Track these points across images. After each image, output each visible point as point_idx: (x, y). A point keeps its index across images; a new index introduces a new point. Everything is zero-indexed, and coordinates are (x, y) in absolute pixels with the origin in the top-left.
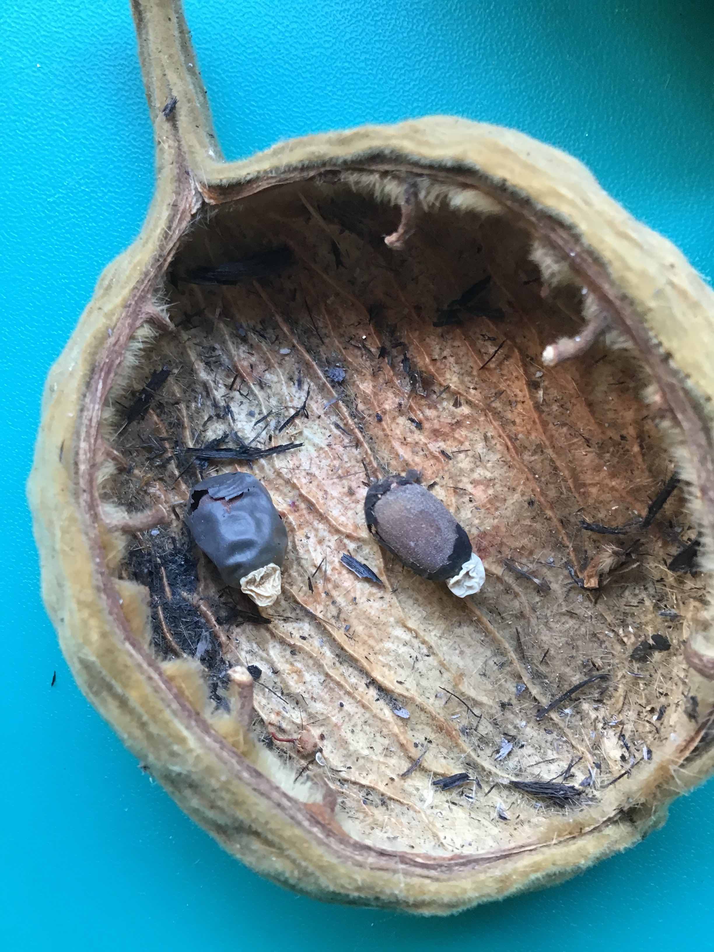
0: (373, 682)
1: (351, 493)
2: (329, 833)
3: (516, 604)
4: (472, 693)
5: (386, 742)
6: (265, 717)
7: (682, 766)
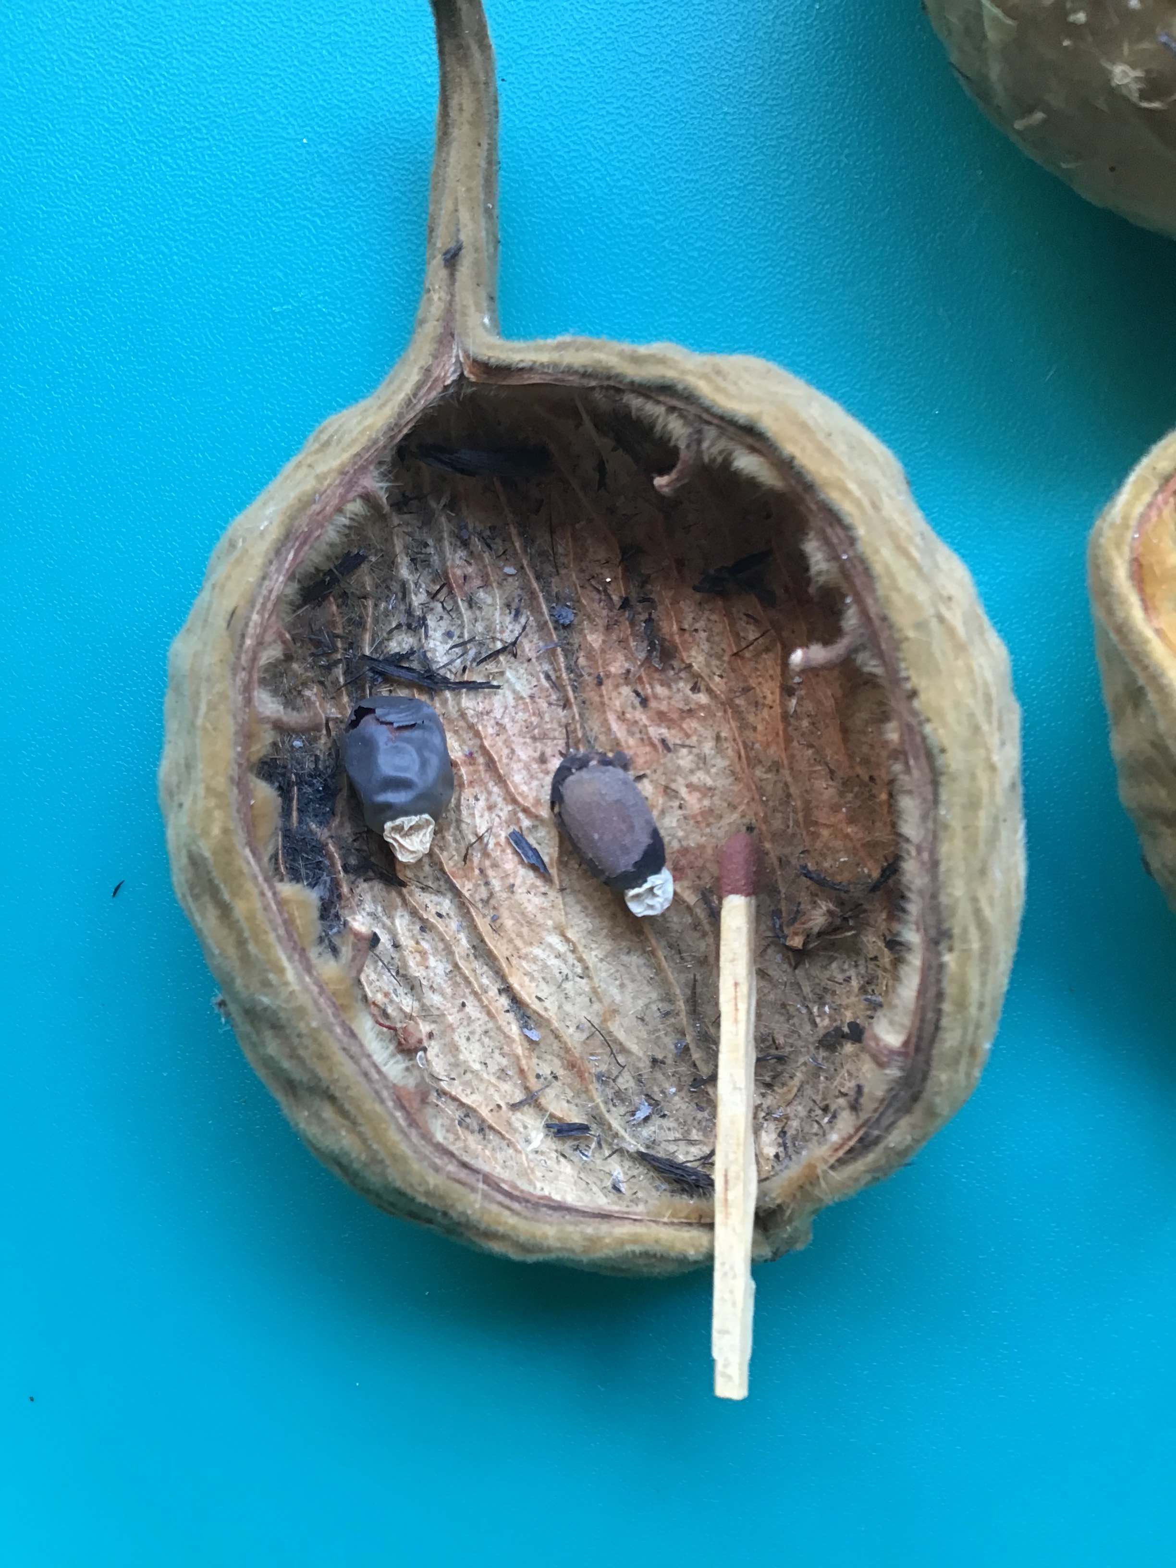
0: (507, 990)
1: (542, 760)
2: (413, 1122)
3: (703, 946)
4: (621, 1035)
5: (504, 1062)
6: (370, 995)
7: (832, 1167)
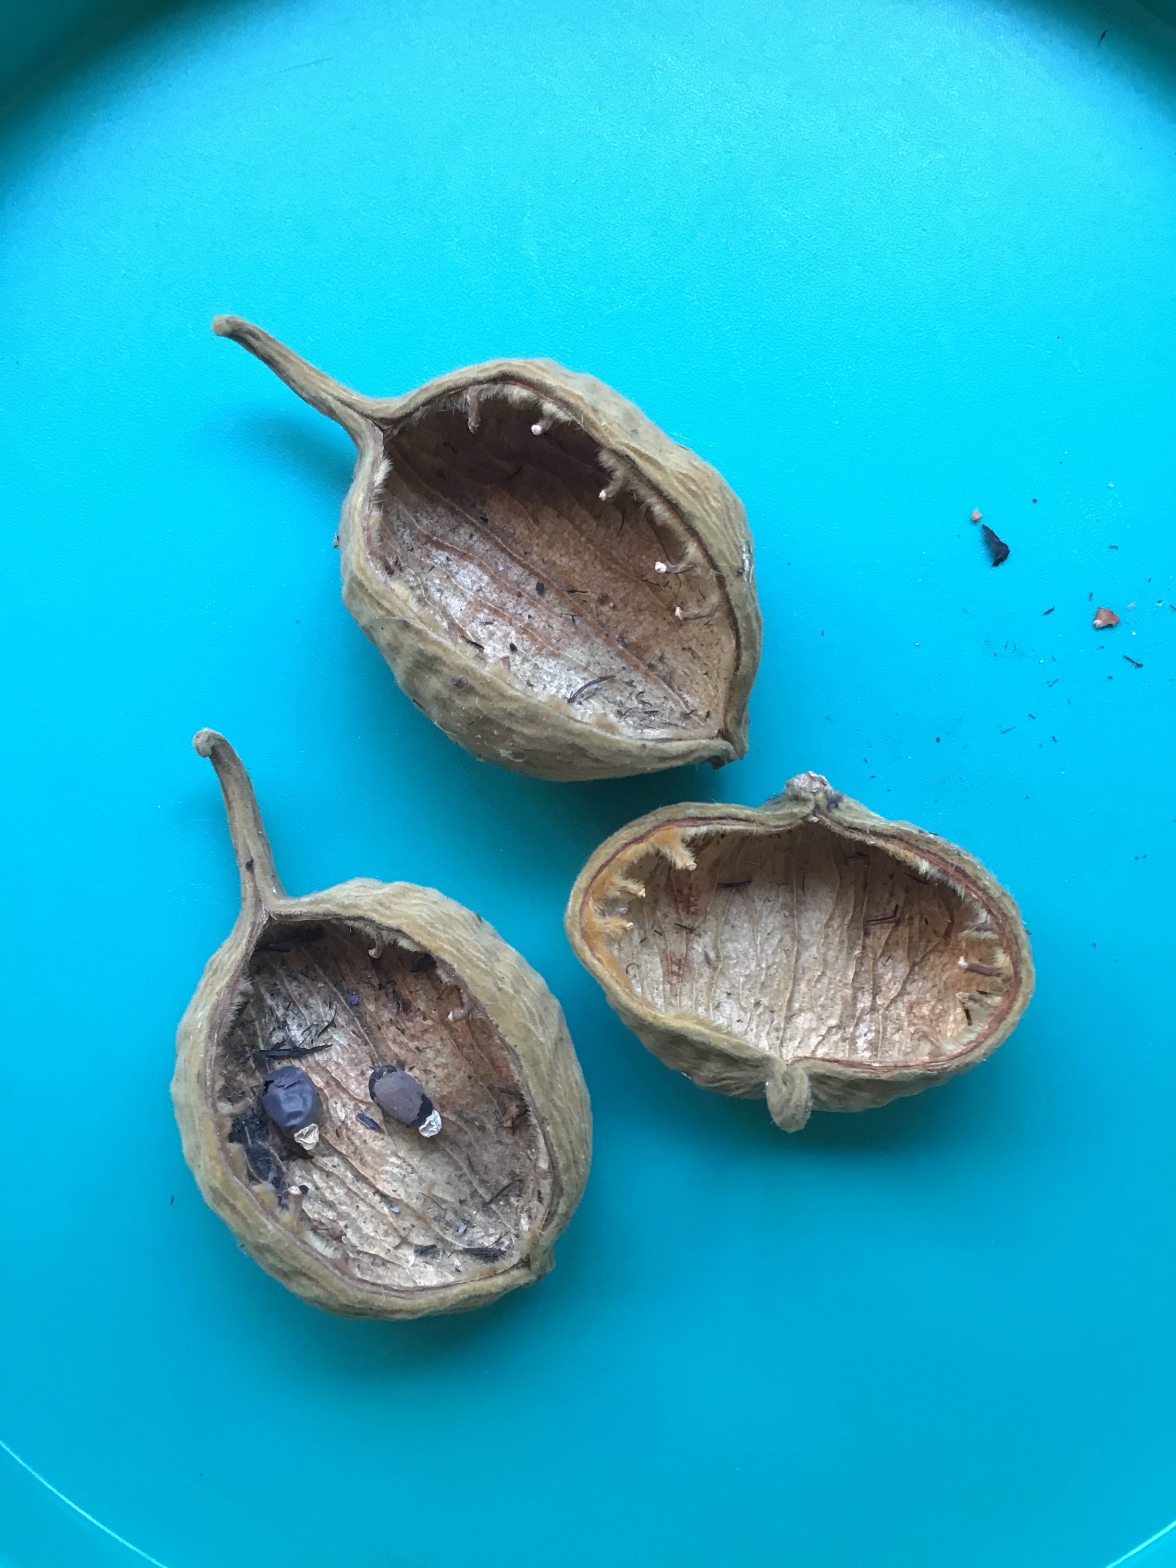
0: (377, 1192)
1: (363, 1073)
2: (344, 1273)
3: (466, 1137)
4: (440, 1195)
5: (386, 1227)
6: (311, 1216)
7: (543, 1230)
